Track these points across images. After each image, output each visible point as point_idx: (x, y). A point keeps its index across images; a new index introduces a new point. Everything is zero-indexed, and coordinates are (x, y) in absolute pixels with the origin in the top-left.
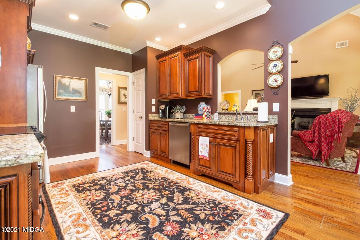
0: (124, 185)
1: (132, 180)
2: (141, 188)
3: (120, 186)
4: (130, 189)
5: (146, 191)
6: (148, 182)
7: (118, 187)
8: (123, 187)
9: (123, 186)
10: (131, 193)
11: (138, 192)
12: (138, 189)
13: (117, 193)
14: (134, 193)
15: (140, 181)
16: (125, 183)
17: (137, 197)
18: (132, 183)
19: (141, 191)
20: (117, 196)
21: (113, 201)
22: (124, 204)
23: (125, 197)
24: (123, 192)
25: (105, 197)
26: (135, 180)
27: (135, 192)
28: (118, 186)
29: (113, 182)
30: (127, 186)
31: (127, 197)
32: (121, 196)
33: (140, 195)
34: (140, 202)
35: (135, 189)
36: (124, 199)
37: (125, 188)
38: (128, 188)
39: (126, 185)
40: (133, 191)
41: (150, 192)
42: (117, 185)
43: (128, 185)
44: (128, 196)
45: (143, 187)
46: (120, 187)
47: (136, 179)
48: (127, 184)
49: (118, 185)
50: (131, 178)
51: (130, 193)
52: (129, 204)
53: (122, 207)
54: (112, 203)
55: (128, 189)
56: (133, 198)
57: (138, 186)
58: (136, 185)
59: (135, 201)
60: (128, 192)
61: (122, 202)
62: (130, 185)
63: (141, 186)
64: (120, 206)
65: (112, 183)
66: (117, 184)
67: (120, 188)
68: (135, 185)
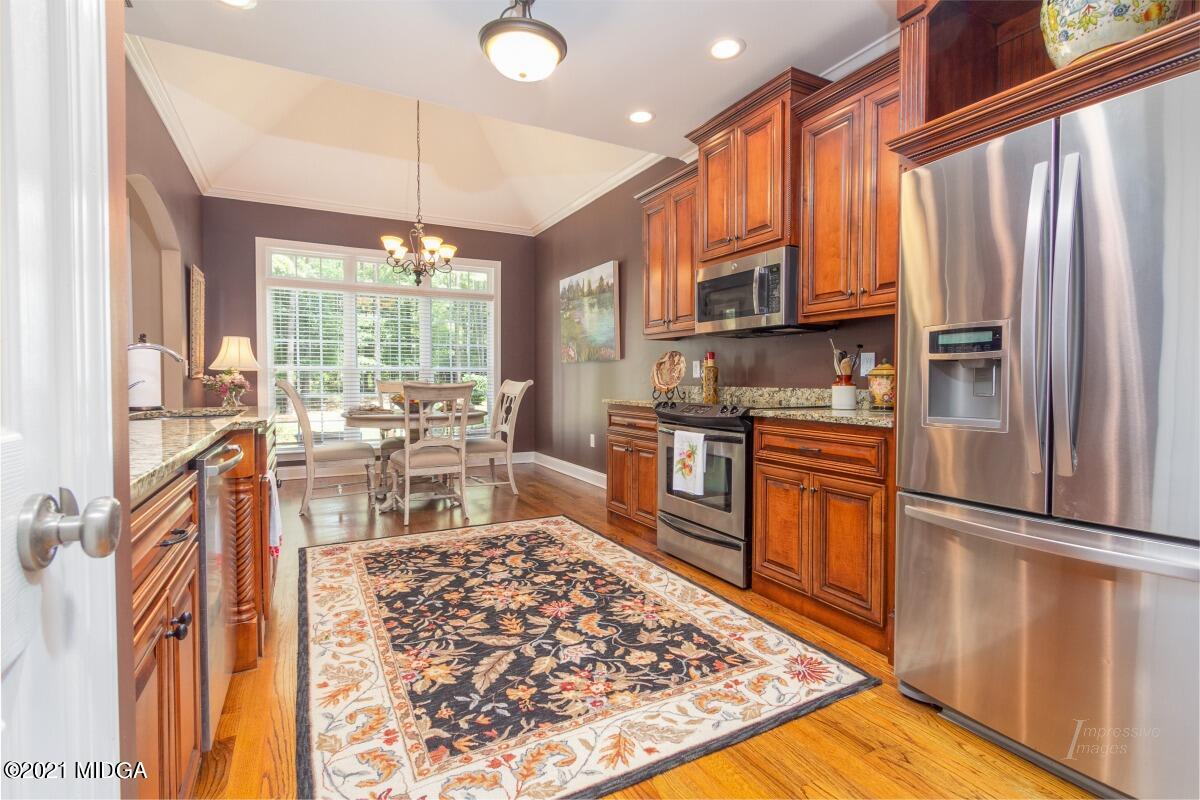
0: (559, 634)
1: (529, 650)
2: (509, 616)
3: (574, 630)
4: (543, 617)
5: (499, 607)
6: (474, 635)
7: (578, 628)
8: (562, 625)
9: (564, 629)
10: (541, 604)
11: (524, 605)
12: (520, 613)
13: (579, 611)
14: (534, 604)
15: (500, 644)
16: (556, 643)
17: (530, 594)
18: (533, 637)
19: (514, 606)
20: (578, 603)
21: (586, 592)
22: (562, 585)
23: (558, 599)
24: (564, 609)
25: (607, 603)
26: (517, 652)
27: (530, 607)
28: (580, 632)
29: (597, 651)
30: (551, 626)
31: (554, 597)
32: (568, 600)
33: (520, 599)
34: (526, 584)
35: (528, 616)
36: (560, 593)
37: (557, 622)
38: (548, 622)
39: (554, 632)
40: (536, 611)
41: (492, 602)
42: (583, 637)
43: (548, 632)
44: (551, 600)
45: (502, 619)
46: (571, 625)
47: (512, 656)
48: (548, 635)
49: (577, 635)
50: (531, 661)
51: (545, 606)
52: (552, 583)
53: (566, 581)
54: (587, 589)
55: (549, 617)
56: (539, 593)
57: (514, 625)
58: (521, 627)
59: (537, 587)
60: (549, 610)
61: (564, 588)
62: (540, 629)
63: (506, 622)
64: (568, 582)
65: (602, 647)
66: (584, 641)
67: (573, 623)
68: (523, 629)
